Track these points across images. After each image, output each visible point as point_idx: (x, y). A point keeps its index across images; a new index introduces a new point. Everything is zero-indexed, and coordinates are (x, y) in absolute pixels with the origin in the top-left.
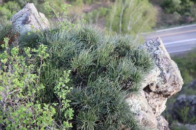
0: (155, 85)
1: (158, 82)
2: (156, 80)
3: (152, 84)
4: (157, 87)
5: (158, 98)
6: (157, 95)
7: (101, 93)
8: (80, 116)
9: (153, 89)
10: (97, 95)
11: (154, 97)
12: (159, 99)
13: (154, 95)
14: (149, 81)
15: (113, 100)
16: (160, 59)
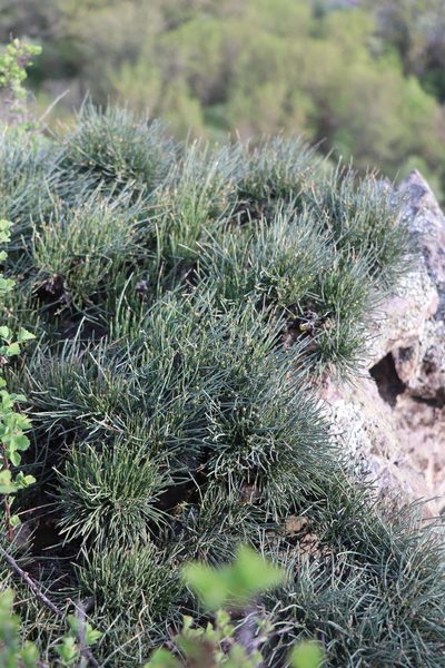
0: (418, 357)
1: (432, 341)
2: (421, 332)
3: (406, 353)
4: (429, 368)
5: (431, 424)
6: (428, 412)
7: (178, 359)
8: (73, 473)
9: (412, 375)
10: (155, 366)
11: (416, 419)
12: (435, 430)
13: (413, 412)
14: (394, 333)
15: (236, 387)
16: (433, 248)
